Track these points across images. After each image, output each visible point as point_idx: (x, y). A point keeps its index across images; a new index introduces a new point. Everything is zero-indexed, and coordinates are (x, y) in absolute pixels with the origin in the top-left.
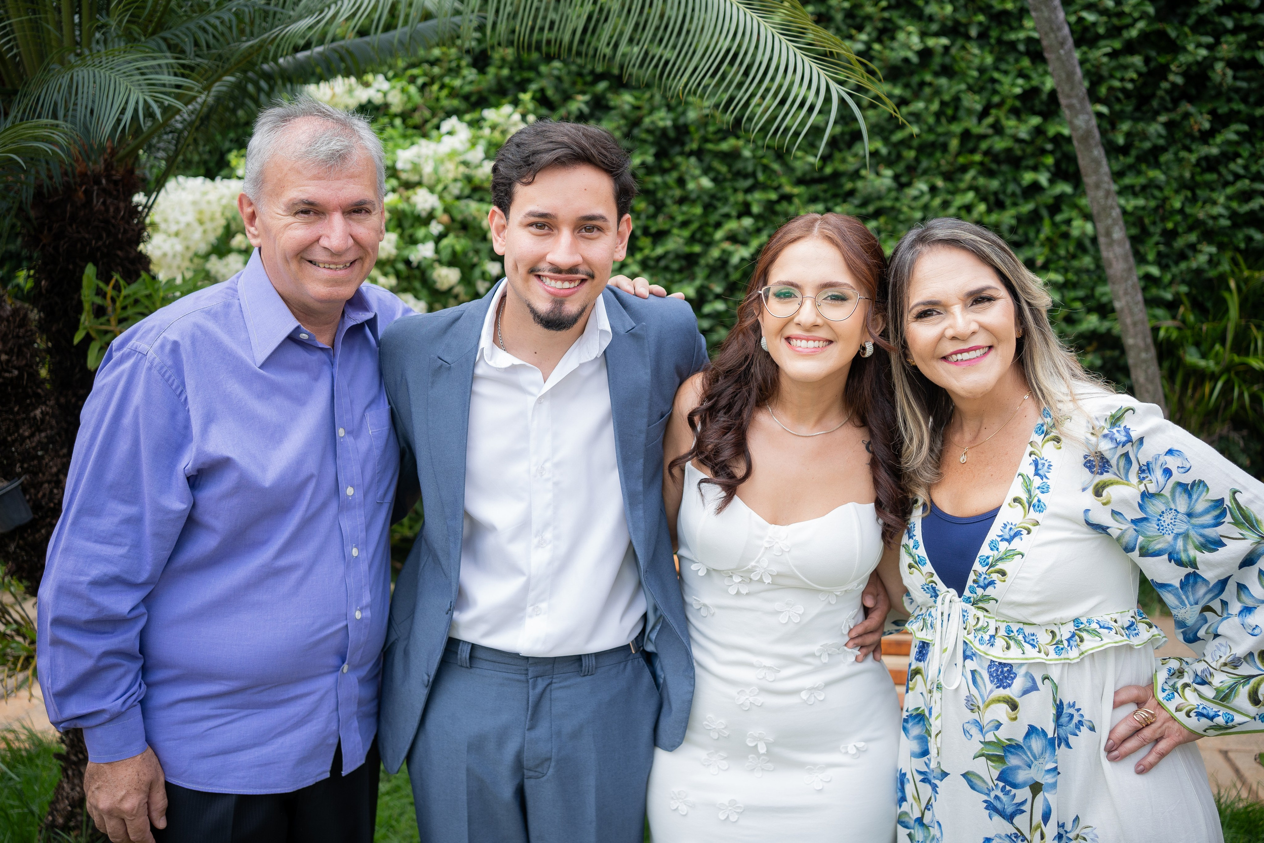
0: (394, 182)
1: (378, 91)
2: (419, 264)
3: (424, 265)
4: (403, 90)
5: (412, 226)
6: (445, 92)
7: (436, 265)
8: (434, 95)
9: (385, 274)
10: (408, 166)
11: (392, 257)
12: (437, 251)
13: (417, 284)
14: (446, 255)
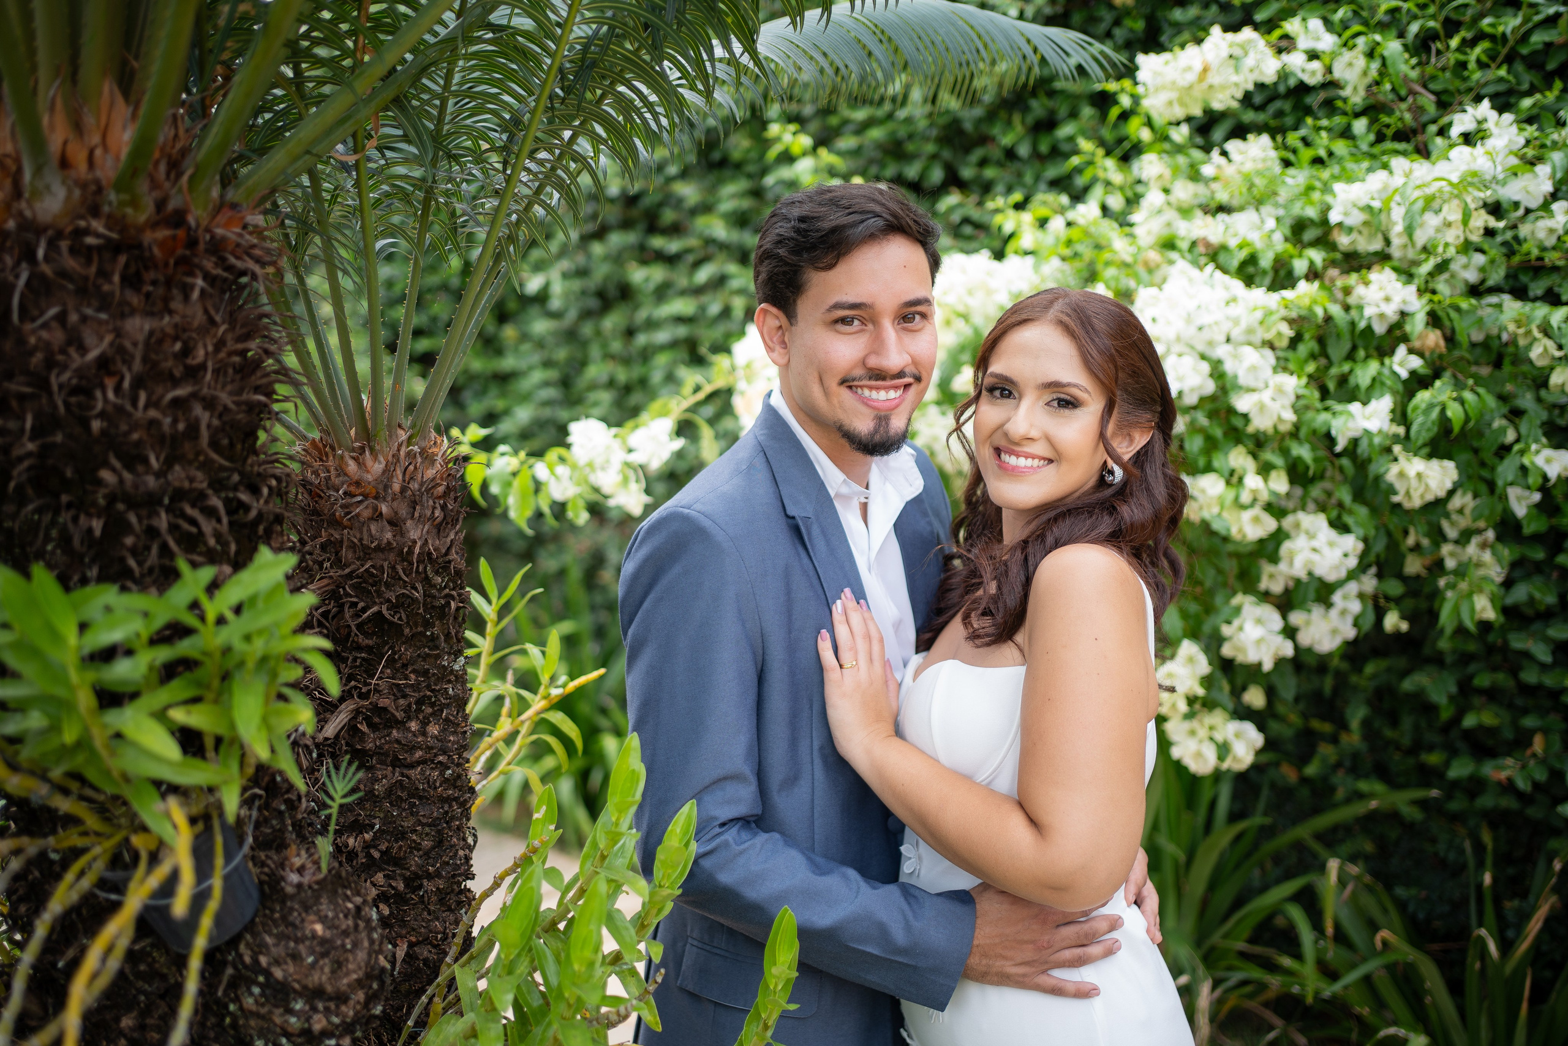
0: (1317, 256)
1: (1313, 55)
2: (1355, 442)
3: (1363, 448)
4: (1370, 54)
5: (1351, 356)
6: (1478, 50)
7: (1397, 449)
8: (1452, 58)
9: (1265, 470)
10: (1356, 218)
11: (1284, 428)
12: (1401, 416)
13: (1345, 495)
14: (1422, 425)
